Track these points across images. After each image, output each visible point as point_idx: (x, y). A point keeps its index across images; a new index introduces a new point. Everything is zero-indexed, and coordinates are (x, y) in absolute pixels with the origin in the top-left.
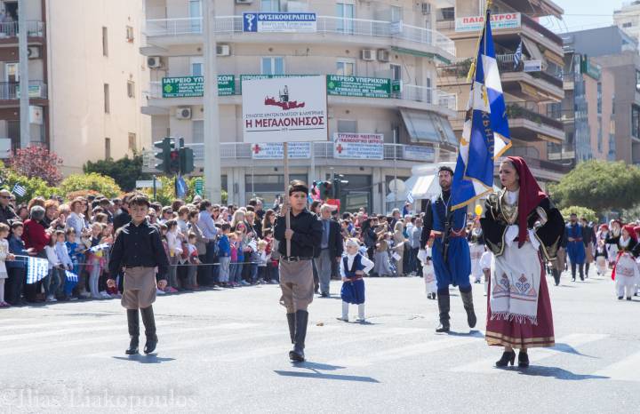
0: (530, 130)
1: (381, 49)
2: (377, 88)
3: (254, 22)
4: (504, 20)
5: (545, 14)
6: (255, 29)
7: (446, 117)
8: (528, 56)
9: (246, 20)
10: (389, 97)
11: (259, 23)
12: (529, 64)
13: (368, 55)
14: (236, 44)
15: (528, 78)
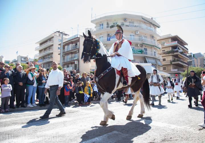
0: (181, 64)
1: (140, 44)
2: (138, 52)
3: (110, 39)
4: (174, 43)
5: (186, 45)
6: (110, 40)
7: (159, 60)
8: (179, 49)
9: (108, 38)
10: (142, 54)
11: (111, 39)
12: (179, 51)
13: (137, 45)
14: (108, 44)
15: (180, 54)
